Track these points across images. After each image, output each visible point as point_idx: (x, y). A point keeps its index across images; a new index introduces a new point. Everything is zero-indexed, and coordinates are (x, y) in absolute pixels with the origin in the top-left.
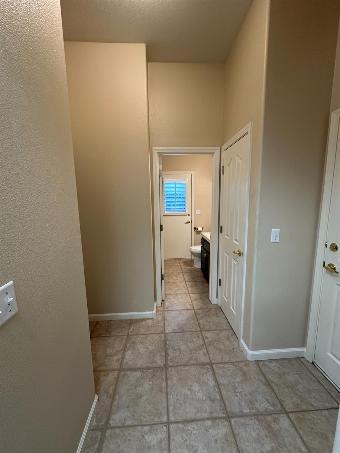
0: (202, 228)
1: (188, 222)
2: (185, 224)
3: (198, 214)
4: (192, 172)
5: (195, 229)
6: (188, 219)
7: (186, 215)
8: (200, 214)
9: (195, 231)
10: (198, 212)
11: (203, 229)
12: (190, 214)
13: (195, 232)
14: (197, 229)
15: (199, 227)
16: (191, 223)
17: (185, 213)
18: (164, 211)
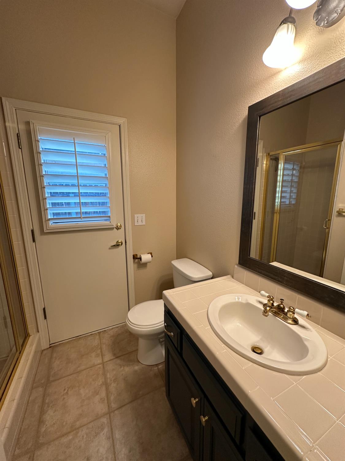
0: (151, 254)
1: (117, 245)
2: (110, 249)
3: (140, 223)
4: (121, 121)
5: (135, 257)
6: (119, 236)
7: (112, 229)
8: (144, 223)
9: (134, 262)
10: (141, 219)
11: (152, 257)
12: (121, 226)
13: (136, 265)
14: (140, 259)
15: (143, 254)
16: (126, 244)
17: (109, 222)
18: (47, 222)
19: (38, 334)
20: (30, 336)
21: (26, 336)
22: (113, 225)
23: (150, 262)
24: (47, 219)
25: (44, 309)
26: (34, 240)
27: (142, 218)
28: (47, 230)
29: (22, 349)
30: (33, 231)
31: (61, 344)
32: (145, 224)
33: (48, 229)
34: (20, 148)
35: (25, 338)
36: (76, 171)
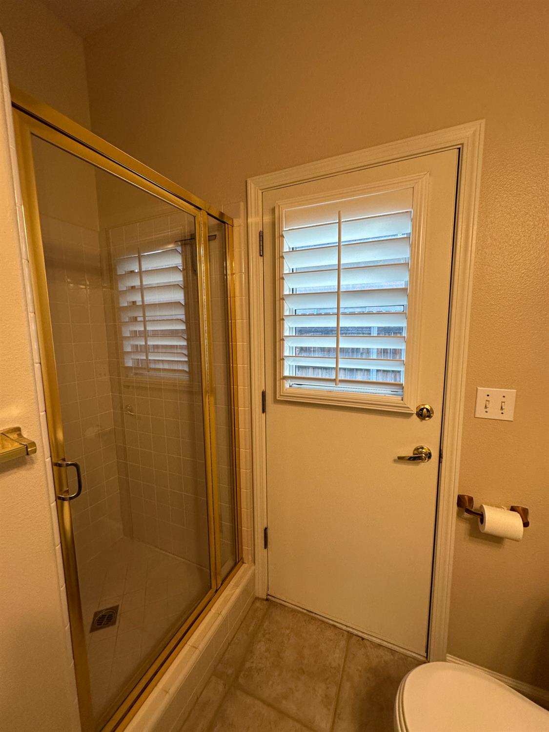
0: (524, 514)
1: (418, 457)
3: (494, 414)
5: (464, 504)
6: (420, 436)
7: (405, 415)
8: (509, 415)
9: (460, 519)
10: (498, 401)
11: (526, 524)
14: (478, 518)
15: (492, 506)
16: (440, 462)
17: (401, 399)
18: (281, 381)
19: (253, 568)
20: (243, 563)
21: (238, 561)
22: (408, 408)
23: (517, 541)
24: (282, 377)
25: (266, 529)
26: (264, 411)
27: (504, 400)
28: (280, 395)
29: (221, 585)
30: (264, 394)
31: (283, 605)
32: (512, 420)
33: (282, 394)
34: (261, 256)
35: (236, 564)
36: (336, 284)
